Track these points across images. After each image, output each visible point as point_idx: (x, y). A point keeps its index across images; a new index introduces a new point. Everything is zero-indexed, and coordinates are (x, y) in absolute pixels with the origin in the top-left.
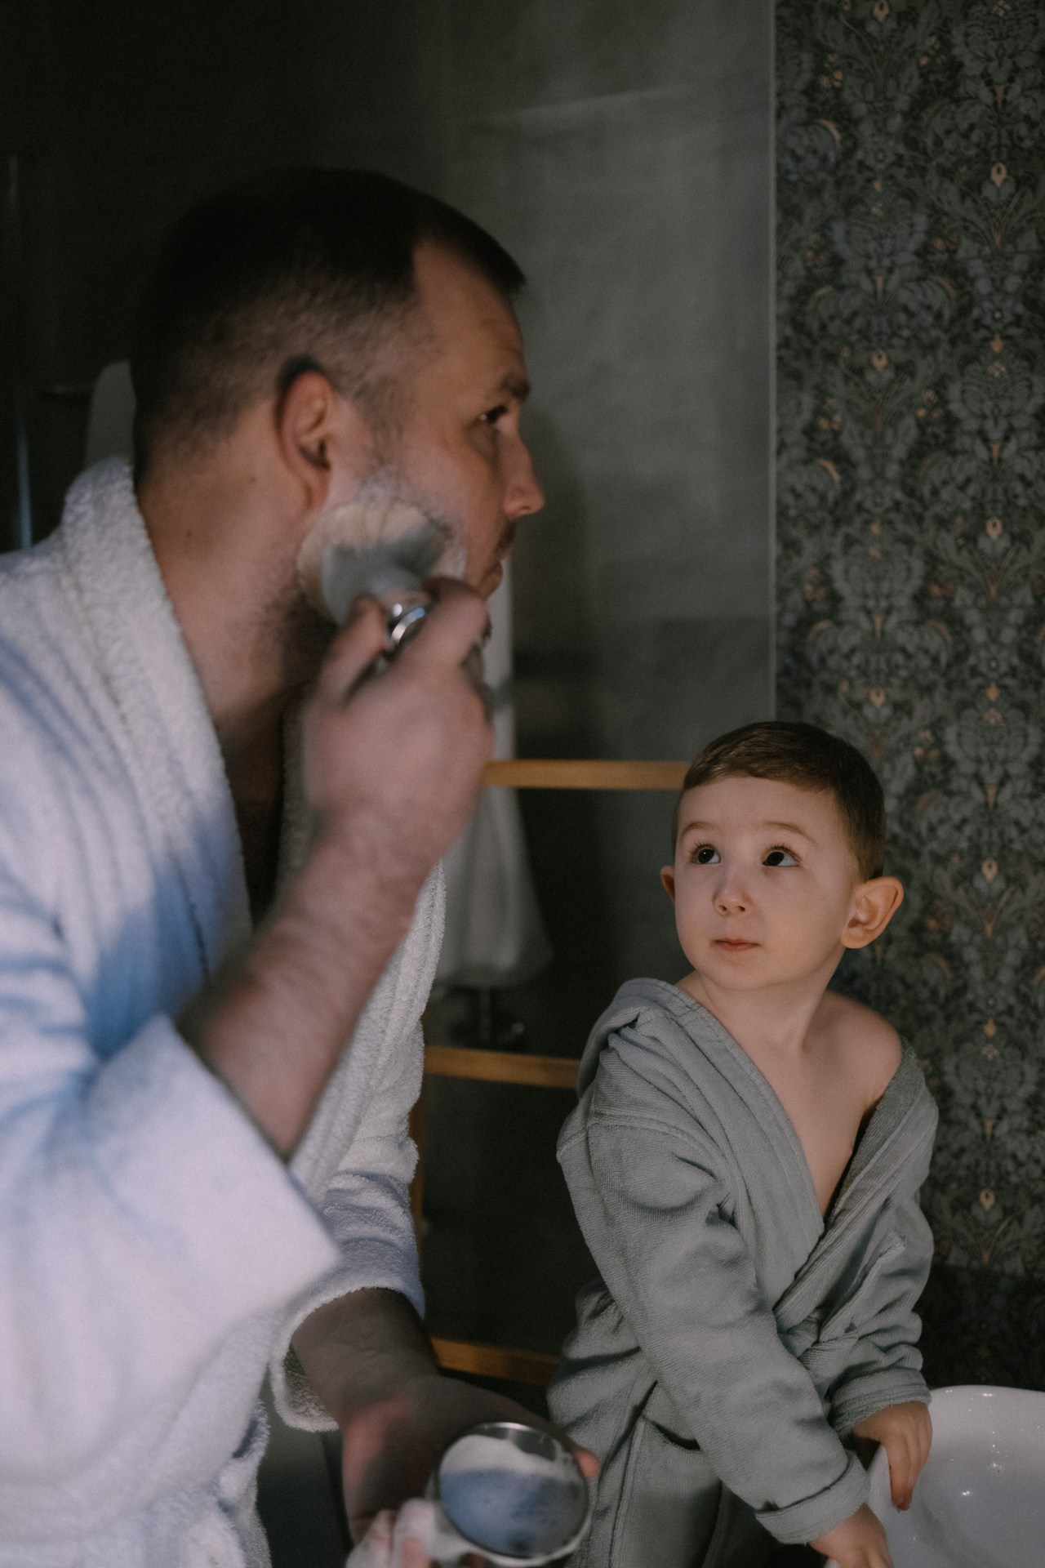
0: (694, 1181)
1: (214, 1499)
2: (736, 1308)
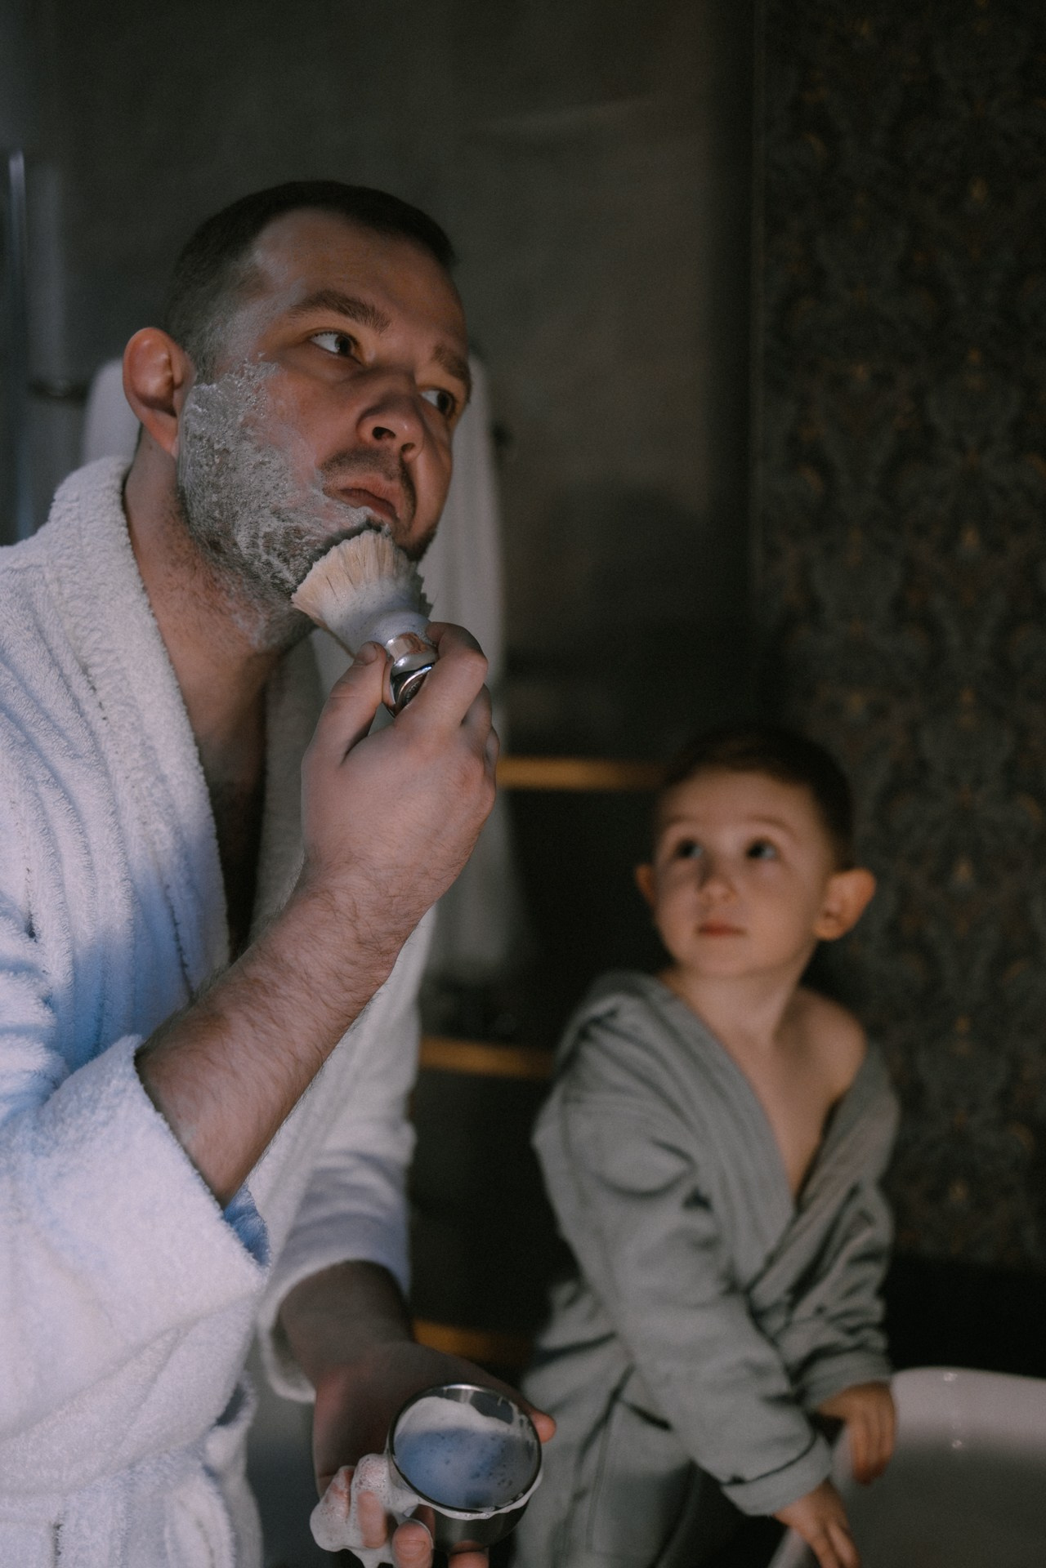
0: (671, 1166)
1: (199, 1464)
2: (709, 1288)
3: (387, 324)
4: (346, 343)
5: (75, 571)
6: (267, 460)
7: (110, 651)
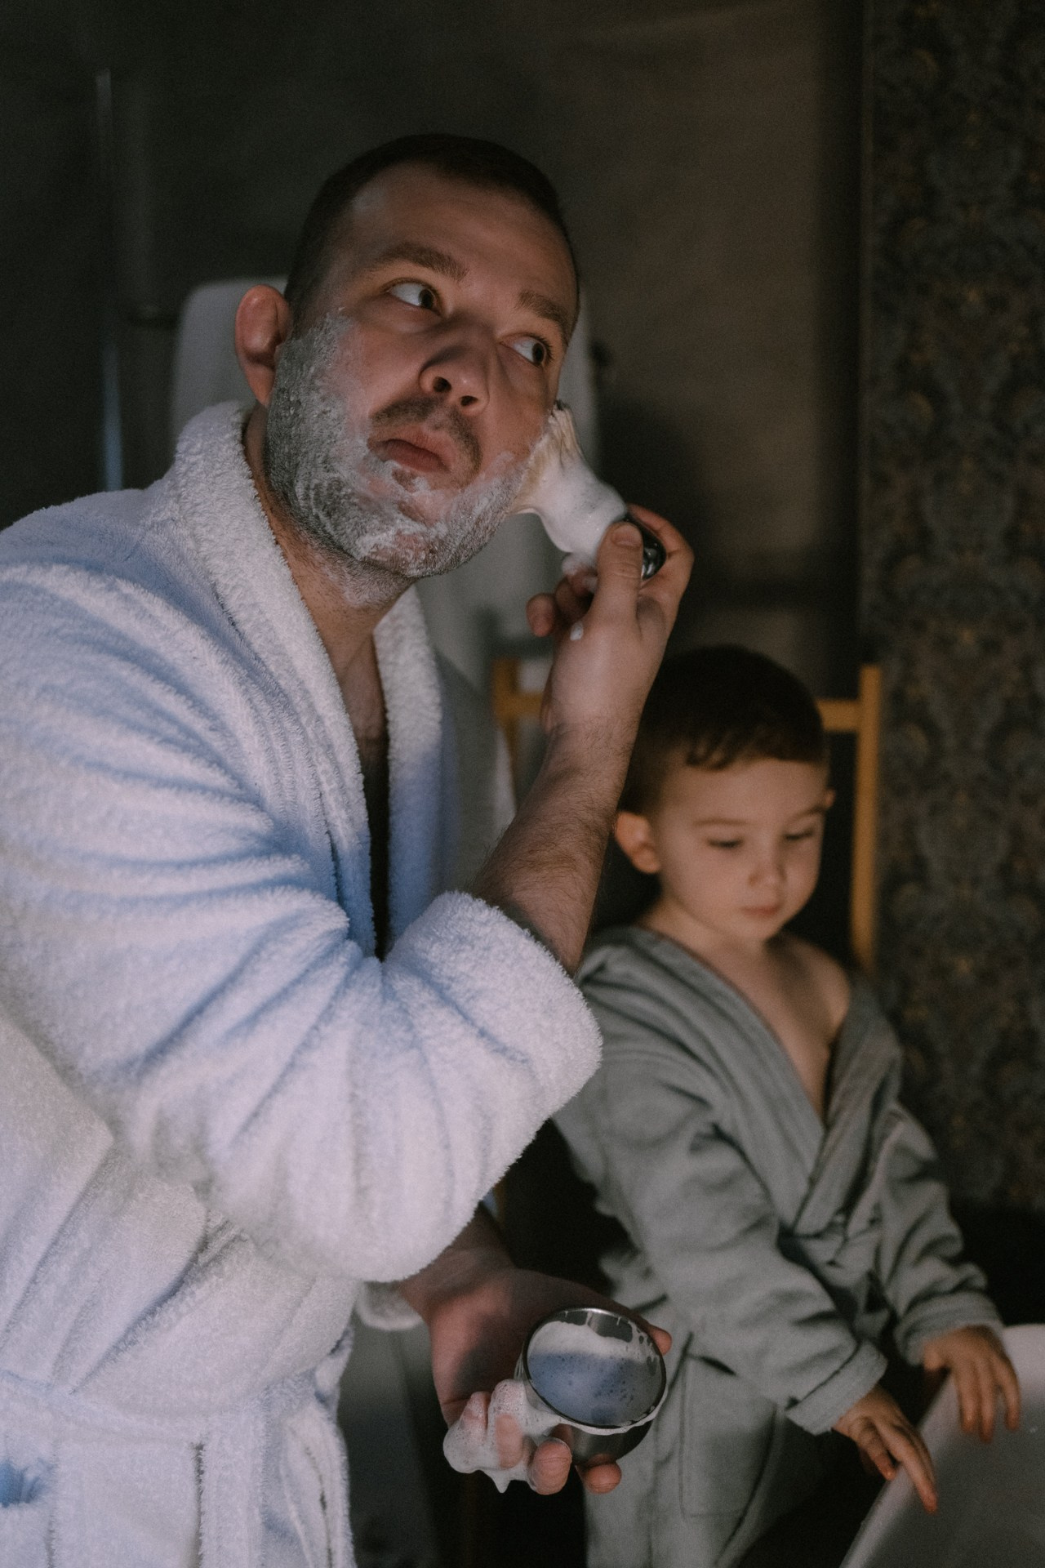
1: (311, 1393)
3: (464, 274)
4: (429, 297)
5: (209, 528)
6: (328, 409)
7: (254, 605)
